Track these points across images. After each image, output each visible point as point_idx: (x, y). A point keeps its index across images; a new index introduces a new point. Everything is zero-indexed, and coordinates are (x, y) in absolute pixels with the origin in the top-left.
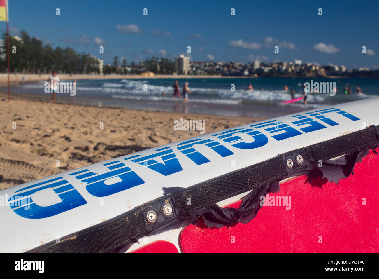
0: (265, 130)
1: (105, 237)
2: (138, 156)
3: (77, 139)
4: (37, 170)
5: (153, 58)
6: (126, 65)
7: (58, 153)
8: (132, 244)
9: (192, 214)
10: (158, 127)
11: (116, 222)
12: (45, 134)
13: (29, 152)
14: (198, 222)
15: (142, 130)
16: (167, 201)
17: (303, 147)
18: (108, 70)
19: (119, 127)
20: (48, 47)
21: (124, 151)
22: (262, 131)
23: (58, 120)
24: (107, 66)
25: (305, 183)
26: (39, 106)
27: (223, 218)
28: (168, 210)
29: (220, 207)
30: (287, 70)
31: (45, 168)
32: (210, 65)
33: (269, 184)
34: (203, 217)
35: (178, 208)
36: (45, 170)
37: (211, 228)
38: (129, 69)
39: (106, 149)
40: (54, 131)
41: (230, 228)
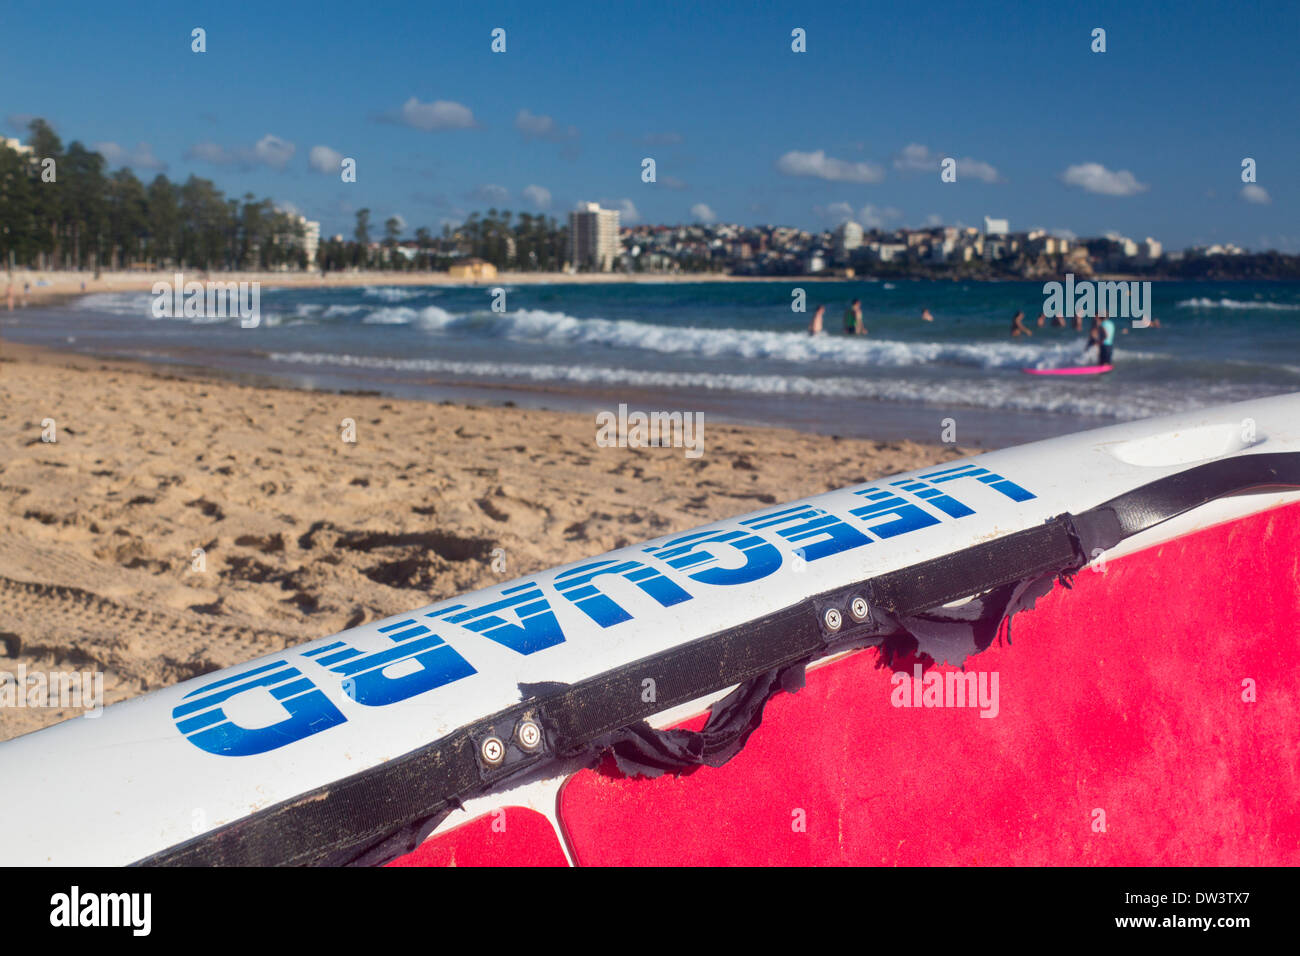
0: (779, 533)
1: (390, 796)
2: (460, 607)
3: (245, 510)
4: (123, 617)
5: (493, 212)
6: (400, 238)
7: (184, 558)
8: (451, 811)
9: (588, 743)
10: (509, 465)
11: (413, 762)
12: (135, 493)
13: (89, 556)
14: (601, 763)
15: (458, 476)
16: (528, 716)
17: (869, 577)
18: (333, 257)
19: (381, 467)
20: (124, 174)
21: (399, 550)
22: (770, 536)
23: (174, 444)
24: (333, 241)
25: (877, 667)
26: (102, 392)
27: (662, 754)
28: (531, 735)
29: (654, 727)
30: (957, 253)
31: (151, 609)
32: (690, 239)
33: (776, 670)
34: (611, 751)
35: (554, 730)
36: (149, 617)
37: (634, 778)
38: (409, 253)
39: (340, 544)
40: (164, 485)
41: (679, 777)
